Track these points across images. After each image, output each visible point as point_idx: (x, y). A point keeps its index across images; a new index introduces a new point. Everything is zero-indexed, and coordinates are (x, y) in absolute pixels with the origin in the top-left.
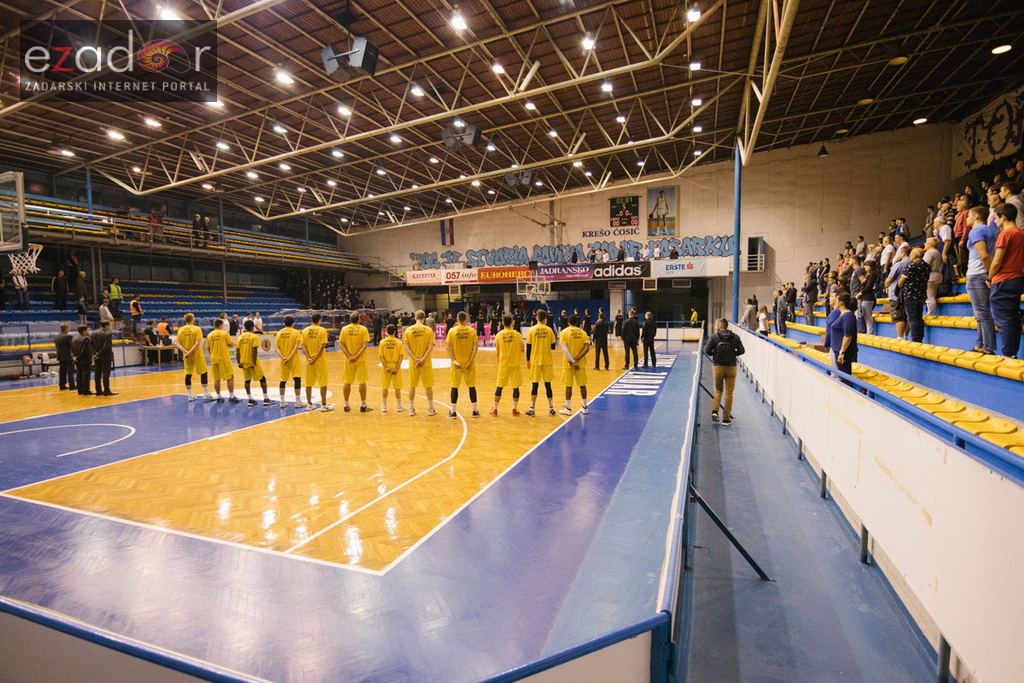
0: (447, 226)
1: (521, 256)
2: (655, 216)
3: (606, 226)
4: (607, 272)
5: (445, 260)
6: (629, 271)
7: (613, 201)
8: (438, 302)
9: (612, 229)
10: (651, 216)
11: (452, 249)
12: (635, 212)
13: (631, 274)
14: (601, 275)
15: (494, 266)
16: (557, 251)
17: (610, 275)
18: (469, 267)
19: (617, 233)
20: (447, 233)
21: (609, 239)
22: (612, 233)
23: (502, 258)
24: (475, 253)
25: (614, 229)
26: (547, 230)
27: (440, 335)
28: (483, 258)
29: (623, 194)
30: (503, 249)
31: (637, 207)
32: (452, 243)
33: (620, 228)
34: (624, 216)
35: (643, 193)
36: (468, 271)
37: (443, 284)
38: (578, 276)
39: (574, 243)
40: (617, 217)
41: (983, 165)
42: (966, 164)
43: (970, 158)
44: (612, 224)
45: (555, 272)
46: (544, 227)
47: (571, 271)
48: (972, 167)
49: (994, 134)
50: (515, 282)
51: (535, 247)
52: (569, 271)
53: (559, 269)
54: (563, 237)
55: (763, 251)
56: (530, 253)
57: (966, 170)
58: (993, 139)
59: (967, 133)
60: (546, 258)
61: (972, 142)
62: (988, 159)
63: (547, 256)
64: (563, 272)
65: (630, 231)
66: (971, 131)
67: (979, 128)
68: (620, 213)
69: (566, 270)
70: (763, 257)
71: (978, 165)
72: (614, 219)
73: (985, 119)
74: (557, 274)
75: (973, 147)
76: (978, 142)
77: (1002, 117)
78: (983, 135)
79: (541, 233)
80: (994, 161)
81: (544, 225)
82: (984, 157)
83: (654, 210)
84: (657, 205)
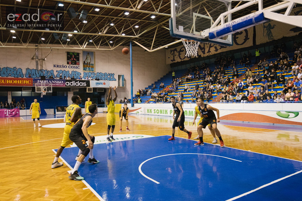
1: (18, 73)
2: (86, 63)
3: (65, 63)
4: (72, 84)
6: (81, 84)
7: (68, 53)
9: (68, 65)
10: (84, 62)
12: (78, 60)
13: (82, 85)
14: (69, 85)
16: (40, 72)
17: (73, 85)
19: (70, 67)
21: (67, 69)
22: (68, 67)
23: (5, 72)
25: (69, 65)
26: (34, 62)
29: (72, 51)
30: (7, 68)
31: (79, 57)
33: (71, 65)
34: (74, 60)
35: (81, 52)
38: (58, 85)
39: (49, 69)
40: (70, 60)
41: (178, 62)
42: (171, 60)
43: (172, 59)
44: (68, 63)
45: (46, 82)
46: (32, 60)
47: (54, 82)
48: (174, 62)
49: (181, 54)
50: (22, 86)
51: (27, 69)
52: (53, 82)
53: (47, 81)
54: (44, 66)
55: (124, 80)
56: (24, 72)
57: (171, 62)
58: (180, 55)
59: (171, 52)
60: (33, 75)
61: (173, 55)
62: (179, 60)
63: (34, 74)
64: (50, 82)
65: (76, 67)
66: (173, 52)
67: (175, 52)
68: (71, 59)
69: (51, 81)
70: (124, 82)
71: (176, 62)
72: (69, 61)
73: (177, 50)
74: (47, 83)
75: (174, 56)
76: (176, 55)
77: (183, 50)
78: (177, 54)
79: (31, 63)
80: (181, 61)
81: (33, 59)
82: (178, 60)
83: (85, 60)
84: (87, 58)
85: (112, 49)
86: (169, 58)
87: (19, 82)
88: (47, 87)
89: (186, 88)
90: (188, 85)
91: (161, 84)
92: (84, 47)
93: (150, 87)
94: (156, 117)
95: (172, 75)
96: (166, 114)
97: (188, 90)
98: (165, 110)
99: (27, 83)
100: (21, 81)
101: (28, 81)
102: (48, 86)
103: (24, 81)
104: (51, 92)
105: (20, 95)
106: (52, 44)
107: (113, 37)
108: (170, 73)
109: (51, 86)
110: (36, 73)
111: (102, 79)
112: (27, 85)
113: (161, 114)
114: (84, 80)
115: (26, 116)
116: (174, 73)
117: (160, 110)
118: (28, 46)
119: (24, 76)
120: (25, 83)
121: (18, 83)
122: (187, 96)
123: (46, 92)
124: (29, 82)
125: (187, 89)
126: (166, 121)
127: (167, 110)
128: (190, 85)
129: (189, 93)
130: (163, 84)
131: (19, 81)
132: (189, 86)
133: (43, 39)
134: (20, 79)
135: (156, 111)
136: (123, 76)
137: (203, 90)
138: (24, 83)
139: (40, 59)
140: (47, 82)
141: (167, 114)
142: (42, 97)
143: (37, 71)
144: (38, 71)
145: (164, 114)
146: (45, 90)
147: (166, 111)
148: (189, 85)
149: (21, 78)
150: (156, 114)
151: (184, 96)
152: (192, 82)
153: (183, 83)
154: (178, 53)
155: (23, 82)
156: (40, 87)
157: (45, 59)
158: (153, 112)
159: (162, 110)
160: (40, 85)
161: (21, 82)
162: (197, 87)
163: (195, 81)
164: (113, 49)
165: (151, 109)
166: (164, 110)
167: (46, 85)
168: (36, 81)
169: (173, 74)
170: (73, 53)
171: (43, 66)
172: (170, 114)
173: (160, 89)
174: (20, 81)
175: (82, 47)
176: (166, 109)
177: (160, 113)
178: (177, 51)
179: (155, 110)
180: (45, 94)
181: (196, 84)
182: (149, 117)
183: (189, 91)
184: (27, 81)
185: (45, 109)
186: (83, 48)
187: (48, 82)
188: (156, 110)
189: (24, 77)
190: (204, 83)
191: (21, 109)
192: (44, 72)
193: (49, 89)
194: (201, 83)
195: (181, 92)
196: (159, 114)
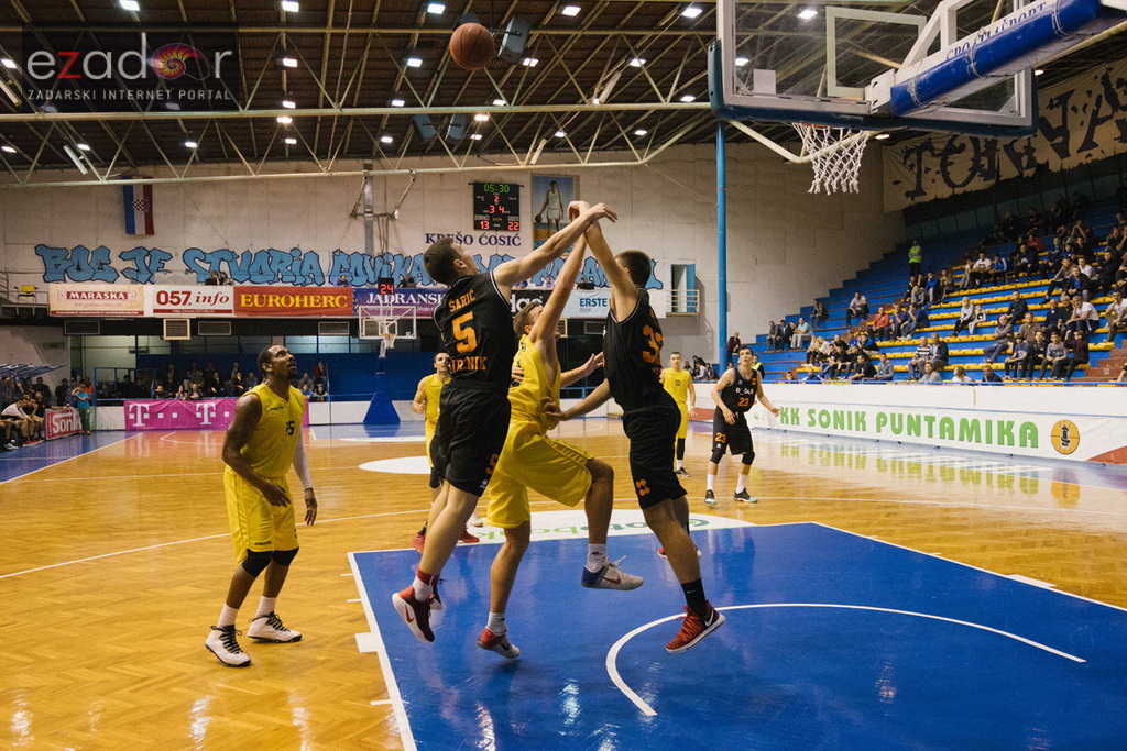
0: (139, 195)
1: (306, 269)
2: (544, 220)
3: (466, 226)
5: (130, 264)
6: (522, 306)
7: (478, 187)
8: (89, 355)
9: (477, 234)
10: (538, 219)
11: (149, 243)
12: (515, 211)
15: (248, 284)
16: (379, 265)
18: (210, 282)
19: (484, 240)
20: (136, 210)
22: (476, 241)
23: (265, 268)
24: (204, 257)
25: (480, 233)
26: (359, 228)
27: (139, 424)
28: (224, 267)
29: (493, 179)
30: (269, 253)
31: (518, 200)
32: (150, 230)
33: (489, 233)
34: (498, 213)
35: (526, 181)
36: (211, 291)
37: (149, 313)
40: (485, 214)
41: (936, 199)
42: (908, 194)
43: (912, 188)
44: (477, 226)
45: (397, 302)
46: (353, 219)
47: (425, 300)
48: (919, 199)
49: (951, 163)
50: (317, 317)
51: (337, 253)
52: (421, 301)
53: (403, 296)
54: (392, 240)
55: (696, 284)
56: (326, 263)
57: (908, 202)
58: (949, 169)
59: (906, 158)
60: (356, 274)
61: (915, 169)
62: (944, 192)
63: (360, 271)
64: (411, 301)
65: (506, 240)
66: (914, 156)
67: (926, 155)
68: (489, 209)
69: (416, 297)
70: (696, 293)
71: (927, 198)
72: (481, 217)
73: (935, 146)
74: (400, 304)
75: (919, 176)
76: (927, 170)
77: (963, 147)
78: (934, 164)
79: (348, 228)
80: (954, 196)
81: (354, 215)
82: (937, 190)
83: (543, 210)
84: (547, 203)
85: (640, 162)
86: (896, 183)
87: (309, 302)
88: (398, 317)
89: (964, 313)
90: (976, 301)
91: (855, 300)
92: (533, 160)
93: (806, 312)
94: (818, 442)
95: (909, 259)
96: (858, 429)
97: (971, 326)
98: (857, 413)
99: (332, 305)
100: (316, 298)
101: (338, 298)
102: (402, 316)
103: (325, 298)
104: (411, 336)
105: (312, 350)
106: (421, 156)
107: (647, 111)
108: (903, 249)
109: (411, 314)
110: (364, 268)
111: (605, 285)
112: (335, 311)
113: (838, 432)
114: (535, 291)
115: (331, 425)
116: (915, 250)
117: (835, 412)
118: (332, 170)
119: (327, 279)
120: (328, 304)
121: (306, 305)
122: (968, 351)
123: (395, 337)
124: (342, 301)
125: (970, 320)
126: (861, 462)
127: (864, 414)
128: (988, 300)
129: (976, 338)
130: (863, 298)
131: (309, 298)
132: (981, 305)
133: (387, 140)
134: (311, 292)
135: (816, 416)
136: (691, 268)
137: (1046, 323)
138: (325, 305)
139: (378, 216)
140: (403, 302)
141: (864, 429)
142: (382, 355)
143: (367, 258)
144: (372, 261)
145: (850, 428)
146: (392, 330)
147: (861, 419)
148: (982, 301)
149: (314, 285)
150: (818, 429)
151: (952, 352)
152: (995, 288)
153: (956, 294)
154: (939, 160)
155: (321, 301)
156: (375, 318)
157: (396, 212)
158: (804, 418)
159: (842, 413)
160: (377, 313)
161: (316, 303)
162: (1019, 310)
163: (1011, 281)
164: (645, 160)
165: (795, 406)
166: (849, 413)
167: (396, 312)
168: (361, 295)
169: (914, 254)
170: (497, 186)
171: (390, 240)
172: (879, 431)
173: (849, 322)
174: (312, 298)
175: (523, 160)
176: (861, 410)
177: (836, 427)
178: (932, 150)
179: (811, 412)
180: (392, 346)
181: (1013, 296)
182: (791, 441)
183: (977, 330)
184: (335, 296)
185: (394, 403)
186: (528, 164)
187: (405, 299)
188: (817, 413)
189: (327, 285)
190: (1049, 294)
191: (313, 400)
192: (393, 264)
193: (405, 325)
194: (1039, 294)
195: (933, 335)
196: (830, 430)
